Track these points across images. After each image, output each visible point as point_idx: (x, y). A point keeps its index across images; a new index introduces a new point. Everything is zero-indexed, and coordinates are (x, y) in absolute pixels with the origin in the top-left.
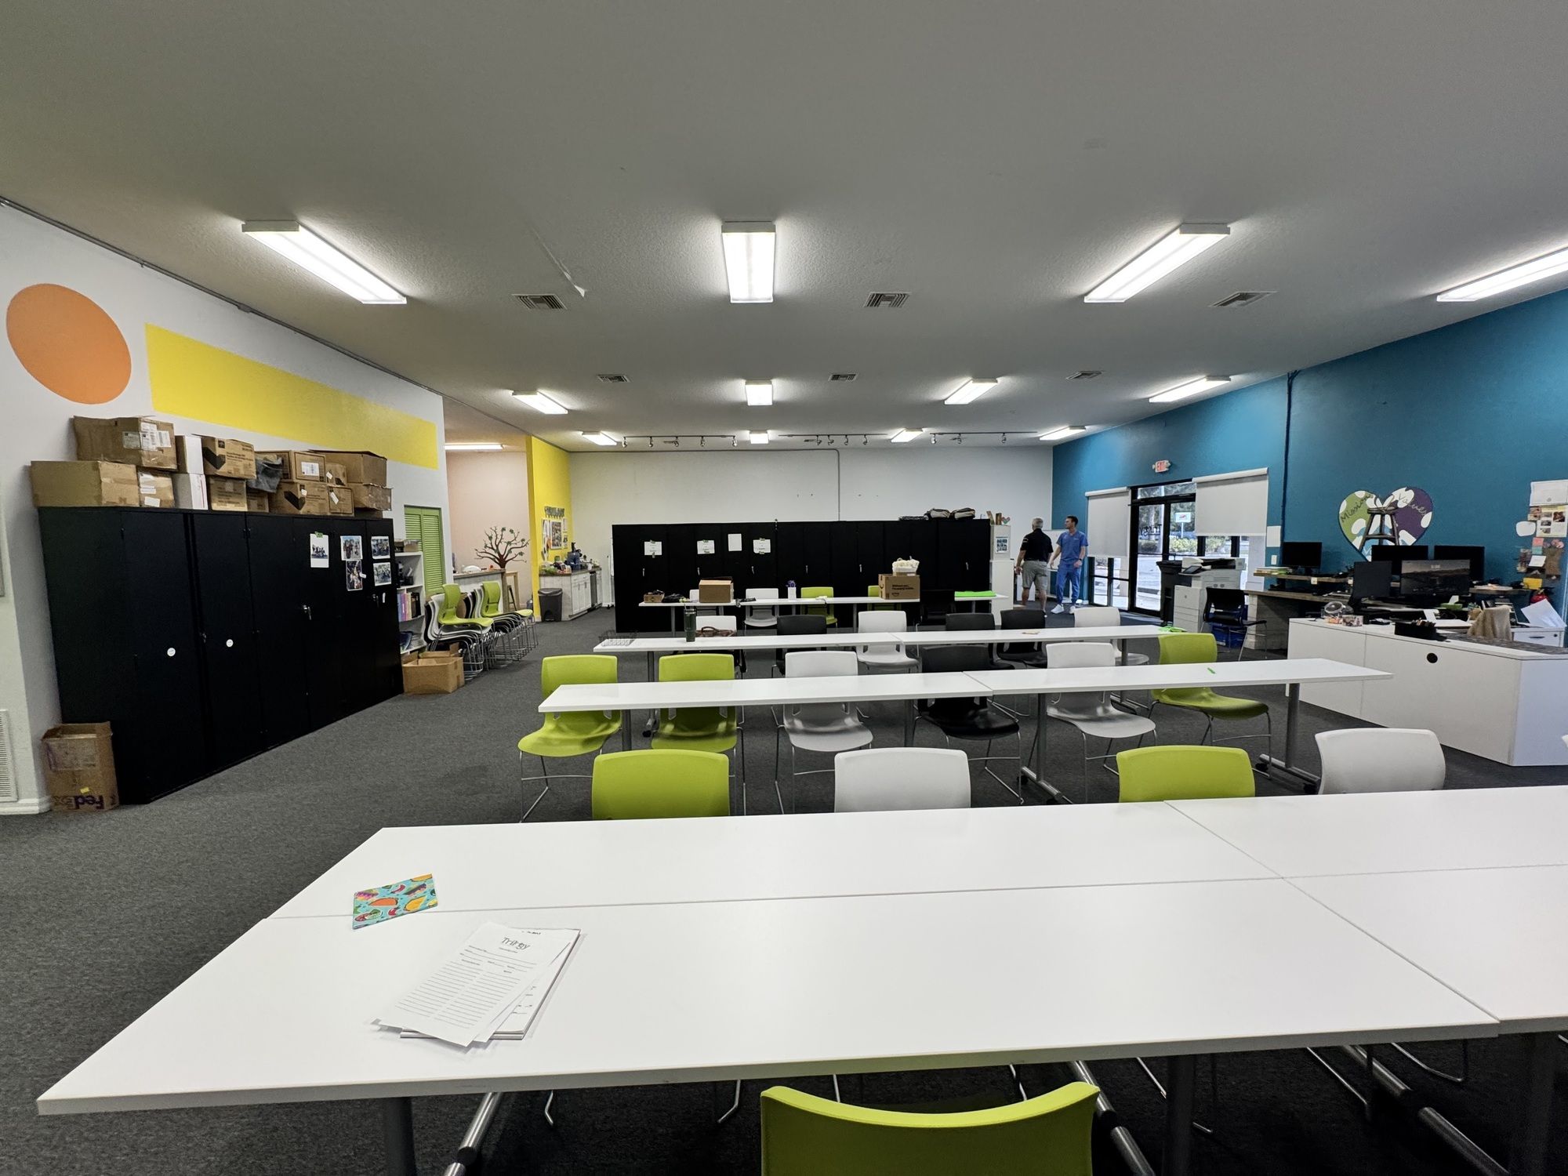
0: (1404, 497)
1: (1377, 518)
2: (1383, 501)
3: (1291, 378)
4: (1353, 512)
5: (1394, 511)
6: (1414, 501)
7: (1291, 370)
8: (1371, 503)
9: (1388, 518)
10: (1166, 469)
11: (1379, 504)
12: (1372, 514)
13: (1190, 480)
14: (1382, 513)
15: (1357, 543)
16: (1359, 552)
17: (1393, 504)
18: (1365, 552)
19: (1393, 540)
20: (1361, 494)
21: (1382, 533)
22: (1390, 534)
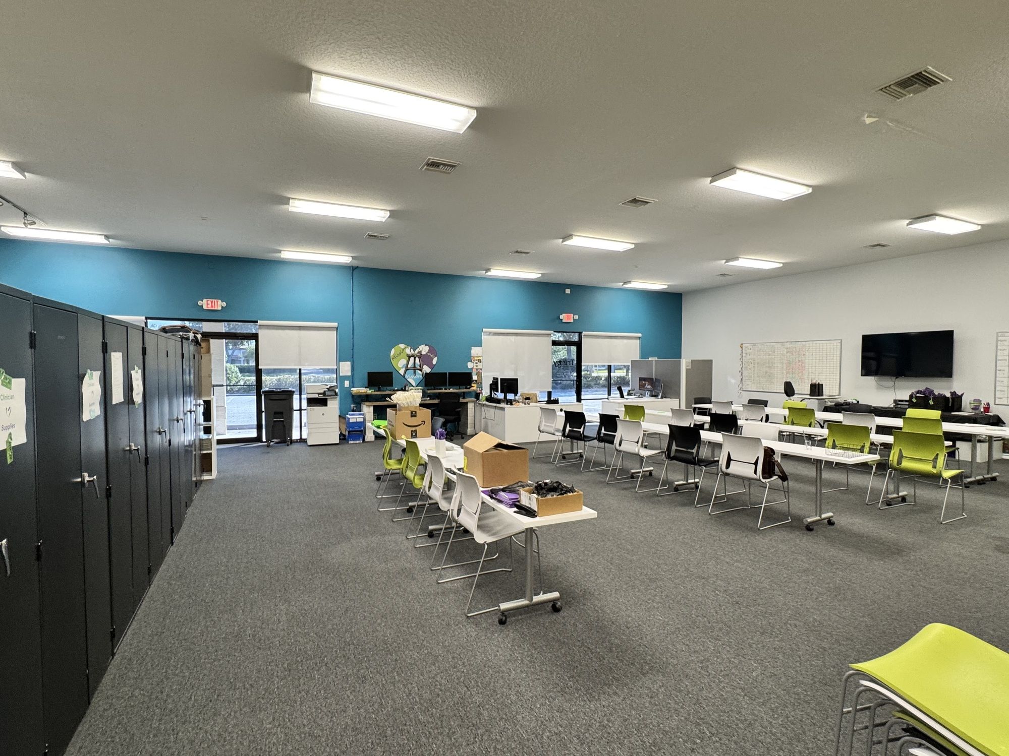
0: (424, 349)
1: (412, 359)
2: (414, 351)
3: (354, 269)
4: (398, 356)
5: (420, 356)
6: (429, 351)
7: (355, 265)
8: (408, 351)
9: (417, 359)
11: (412, 352)
14: (414, 356)
15: (402, 372)
16: (404, 377)
17: (420, 352)
18: (406, 376)
19: (421, 370)
20: (402, 346)
21: (415, 367)
22: (419, 367)
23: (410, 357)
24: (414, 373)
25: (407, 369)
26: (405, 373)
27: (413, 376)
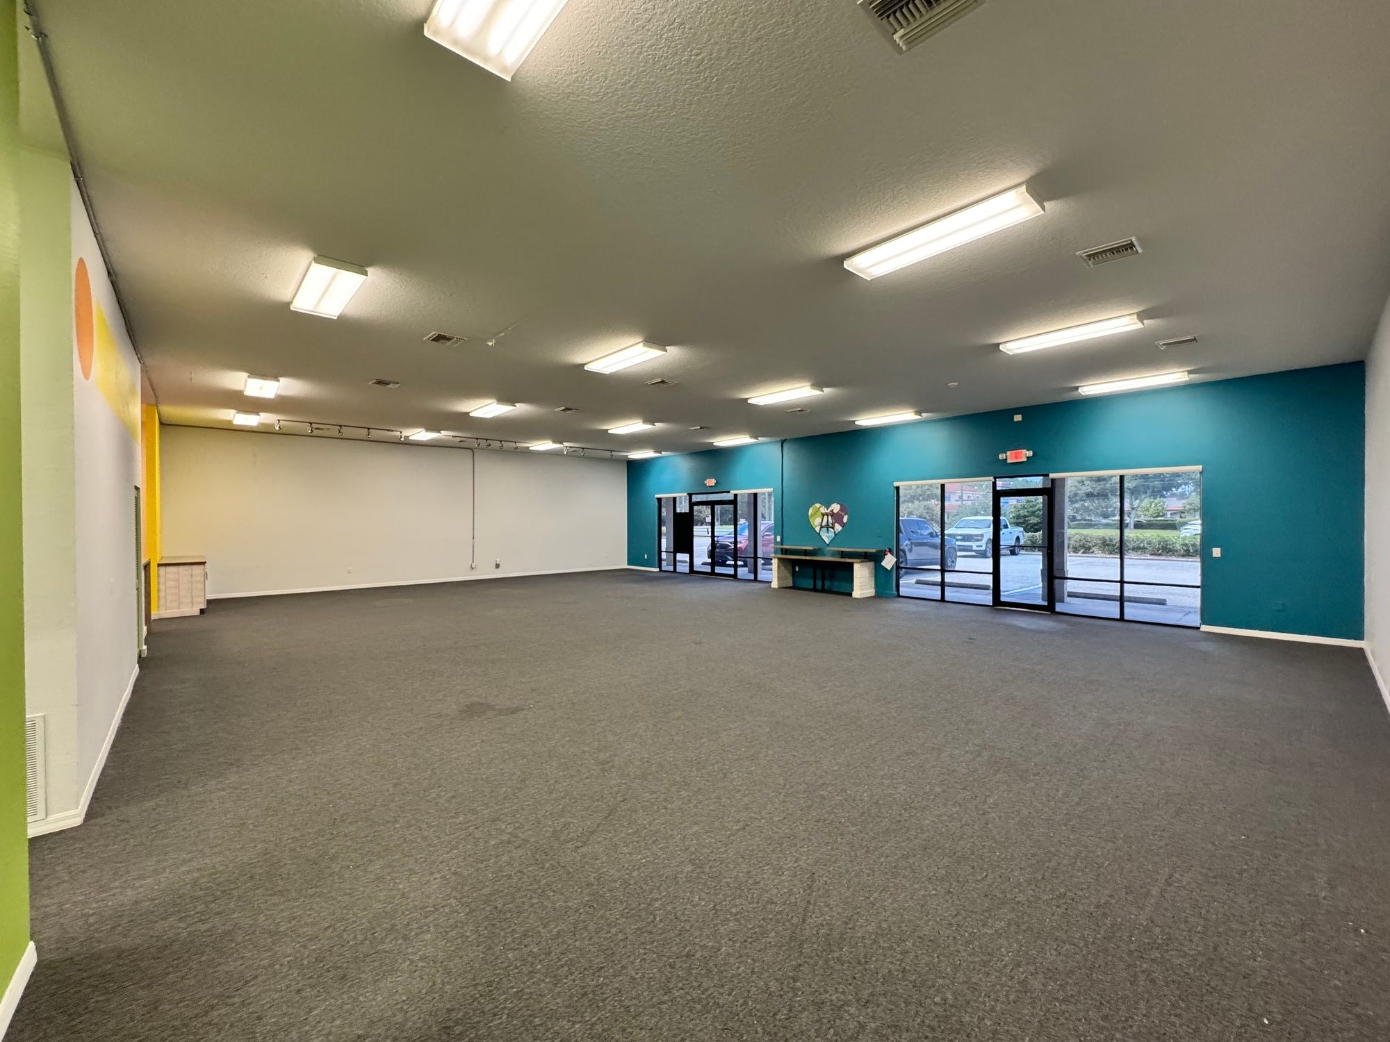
0: (836, 508)
1: (826, 517)
2: (827, 509)
3: (783, 442)
4: (815, 514)
5: (832, 514)
6: (840, 510)
7: (783, 438)
8: (823, 510)
9: (830, 517)
10: (713, 484)
11: (826, 511)
12: (823, 515)
13: (729, 492)
14: (827, 514)
15: (817, 529)
16: (819, 534)
17: (832, 511)
18: (821, 534)
19: (833, 528)
20: (818, 505)
21: (828, 525)
22: (831, 525)
23: (823, 516)
24: (828, 530)
25: (822, 527)
26: (820, 530)
27: (826, 534)
